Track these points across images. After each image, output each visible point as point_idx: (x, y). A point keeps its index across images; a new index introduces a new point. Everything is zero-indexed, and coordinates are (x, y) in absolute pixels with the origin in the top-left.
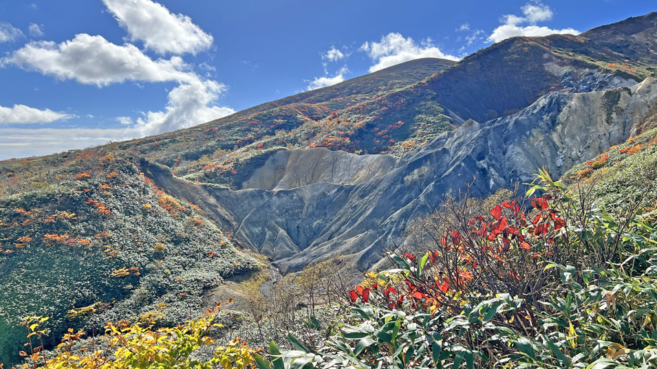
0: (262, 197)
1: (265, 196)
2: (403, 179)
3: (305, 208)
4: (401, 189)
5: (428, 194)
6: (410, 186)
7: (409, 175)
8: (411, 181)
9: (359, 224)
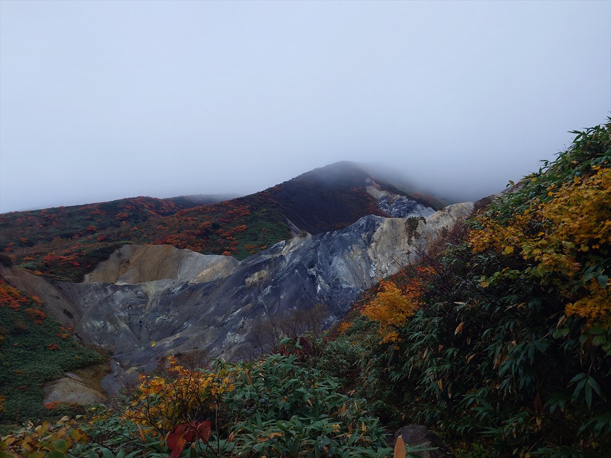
0: (106, 291)
1: (109, 290)
2: (244, 281)
3: (149, 303)
4: (242, 290)
5: (265, 296)
6: (250, 287)
7: (250, 277)
8: (252, 283)
9: (201, 321)
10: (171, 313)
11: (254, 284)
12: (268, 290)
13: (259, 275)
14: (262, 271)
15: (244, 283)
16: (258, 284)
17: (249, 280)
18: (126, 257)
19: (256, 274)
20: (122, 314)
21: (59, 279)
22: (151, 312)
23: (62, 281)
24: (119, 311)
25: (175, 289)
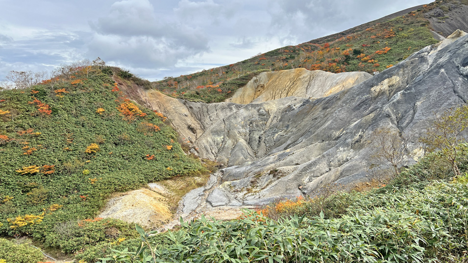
2: (370, 91)
3: (270, 120)
4: (366, 100)
5: (393, 103)
6: (377, 96)
7: (377, 85)
8: (379, 92)
9: (315, 135)
10: (290, 129)
11: (382, 93)
12: (398, 96)
13: (389, 82)
14: (394, 77)
15: (369, 92)
16: (388, 92)
17: (377, 89)
18: (262, 83)
19: (386, 81)
20: (242, 130)
21: (192, 101)
22: (270, 128)
23: (195, 102)
24: (240, 127)
25: (296, 106)
